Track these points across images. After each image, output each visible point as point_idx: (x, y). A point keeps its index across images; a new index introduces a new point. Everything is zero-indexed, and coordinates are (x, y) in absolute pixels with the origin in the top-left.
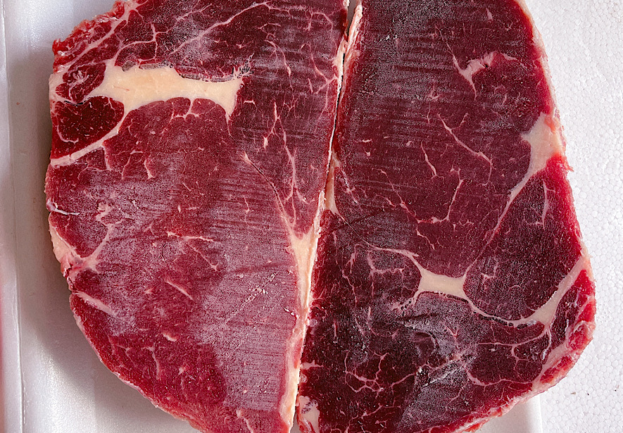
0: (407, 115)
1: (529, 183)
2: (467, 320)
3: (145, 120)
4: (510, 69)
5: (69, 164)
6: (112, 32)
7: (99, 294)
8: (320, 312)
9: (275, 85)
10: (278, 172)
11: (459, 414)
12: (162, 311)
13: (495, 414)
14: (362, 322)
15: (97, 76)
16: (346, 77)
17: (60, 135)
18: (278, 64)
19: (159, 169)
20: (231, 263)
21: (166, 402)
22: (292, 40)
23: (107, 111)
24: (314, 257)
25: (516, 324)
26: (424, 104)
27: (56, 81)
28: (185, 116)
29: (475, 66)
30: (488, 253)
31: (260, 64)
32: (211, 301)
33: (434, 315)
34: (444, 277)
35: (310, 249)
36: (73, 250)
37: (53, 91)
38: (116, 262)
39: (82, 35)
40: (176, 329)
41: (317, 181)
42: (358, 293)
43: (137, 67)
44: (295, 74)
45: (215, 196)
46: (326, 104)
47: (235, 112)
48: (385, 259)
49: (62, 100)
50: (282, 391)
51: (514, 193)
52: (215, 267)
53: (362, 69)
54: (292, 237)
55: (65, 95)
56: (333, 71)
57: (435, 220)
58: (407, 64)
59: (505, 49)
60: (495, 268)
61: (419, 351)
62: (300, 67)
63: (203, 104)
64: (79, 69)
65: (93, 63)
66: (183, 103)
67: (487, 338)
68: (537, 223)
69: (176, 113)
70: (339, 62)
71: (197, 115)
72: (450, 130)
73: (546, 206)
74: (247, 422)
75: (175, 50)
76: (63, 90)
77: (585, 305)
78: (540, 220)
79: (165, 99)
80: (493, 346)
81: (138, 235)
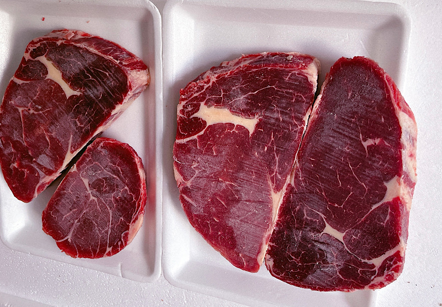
0: (333, 154)
1: (382, 205)
2: (342, 251)
3: (214, 130)
4: (386, 149)
5: (183, 143)
6: (204, 90)
7: (190, 197)
8: (280, 225)
9: (274, 125)
10: (270, 163)
11: (330, 286)
12: (214, 209)
13: (346, 292)
14: (297, 236)
15: (197, 108)
16: (309, 126)
17: (180, 130)
18: (276, 115)
19: (218, 151)
20: (244, 197)
21: (212, 243)
22: (284, 105)
23: (199, 124)
24: (281, 202)
25: (363, 261)
26: (342, 151)
27: (180, 107)
28: (231, 131)
29: (370, 142)
30: (356, 228)
31: (268, 114)
32: (234, 210)
33: (328, 244)
34: (335, 230)
35: (280, 199)
36: (182, 178)
37: (178, 112)
38: (198, 186)
39: (192, 90)
40: (219, 217)
41: (287, 171)
42: (297, 223)
43: (213, 107)
44: (283, 121)
45: (241, 168)
46: (297, 137)
47: (254, 133)
48: (311, 214)
49: (182, 116)
50: (259, 252)
51: (374, 207)
52: (237, 197)
53: (317, 124)
54: (272, 192)
55: (183, 114)
56: (303, 122)
57: (336, 205)
58: (338, 130)
59: (386, 139)
60: (359, 235)
61: (318, 256)
62: (287, 119)
63: (240, 127)
64: (190, 104)
65: (195, 102)
66: (231, 125)
67: (349, 261)
68: (382, 223)
69: (228, 130)
70: (306, 119)
71: (237, 132)
72: (351, 168)
73: (388, 218)
74: (243, 259)
75: (230, 102)
76: (182, 112)
77: (396, 265)
78: (384, 223)
79: (224, 122)
80: (350, 266)
81: (208, 177)
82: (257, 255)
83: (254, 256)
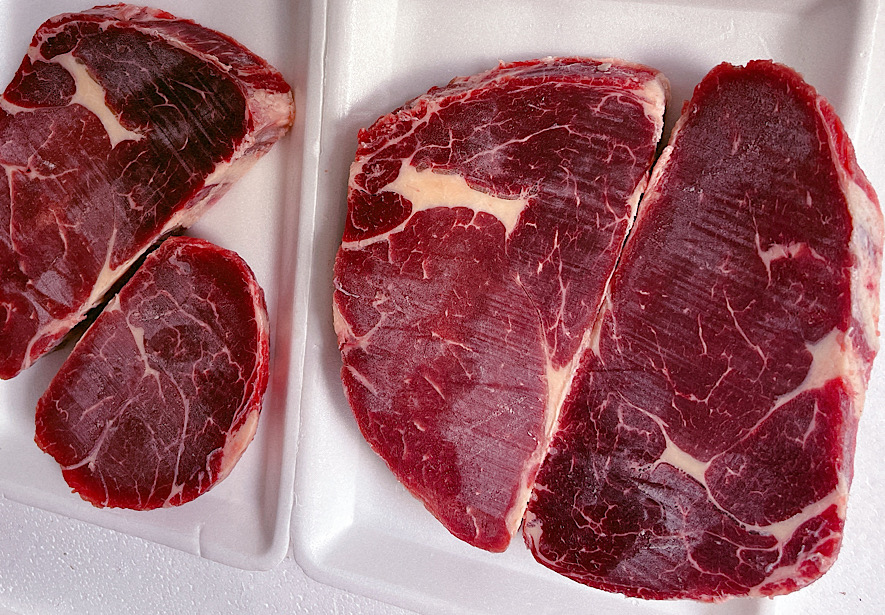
0: (691, 279)
1: (799, 397)
2: (700, 505)
3: (429, 223)
4: (815, 268)
5: (357, 249)
6: (412, 131)
7: (366, 373)
8: (561, 443)
9: (561, 213)
10: (547, 300)
11: (671, 586)
12: (416, 402)
13: (707, 601)
14: (599, 468)
15: (393, 172)
16: (639, 218)
17: (353, 220)
18: (567, 192)
19: (433, 270)
20: (485, 376)
21: (408, 481)
22: (587, 169)
23: (397, 207)
24: (567, 390)
25: (749, 528)
26: (712, 275)
27: (356, 169)
28: (466, 227)
29: (777, 252)
30: (736, 450)
31: (549, 189)
32: (460, 405)
33: (669, 488)
34: (688, 457)
35: (564, 383)
36: (349, 327)
37: (352, 179)
38: (383, 347)
39: (385, 130)
40: (426, 421)
41: (584, 320)
42: (602, 440)
43: (430, 170)
44: (583, 206)
45: (481, 309)
46: (611, 243)
47: (515, 232)
48: (635, 417)
49: (360, 188)
50: (511, 504)
51: (781, 401)
52: (469, 376)
53: (659, 214)
54: (549, 368)
55: (363, 185)
56: (626, 209)
57: (693, 398)
58: (704, 225)
59: (814, 243)
60: (742, 467)
61: (646, 516)
62: (591, 200)
63: (486, 218)
64: (378, 162)
65: (390, 159)
66: (467, 213)
67: (716, 529)
68: (797, 440)
69: (458, 222)
70: (633, 201)
71: (478, 228)
72: (732, 312)
73: (813, 426)
74: (474, 519)
75: (469, 160)
76: (361, 179)
77: (827, 539)
78: (802, 438)
79: (451, 206)
80: (719, 540)
81: (407, 328)
82: (506, 513)
83: (498, 514)
